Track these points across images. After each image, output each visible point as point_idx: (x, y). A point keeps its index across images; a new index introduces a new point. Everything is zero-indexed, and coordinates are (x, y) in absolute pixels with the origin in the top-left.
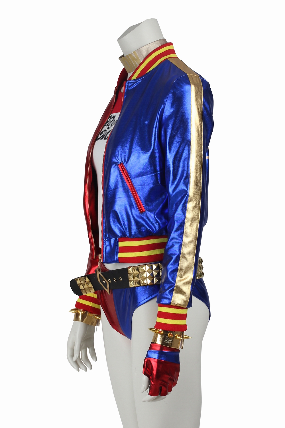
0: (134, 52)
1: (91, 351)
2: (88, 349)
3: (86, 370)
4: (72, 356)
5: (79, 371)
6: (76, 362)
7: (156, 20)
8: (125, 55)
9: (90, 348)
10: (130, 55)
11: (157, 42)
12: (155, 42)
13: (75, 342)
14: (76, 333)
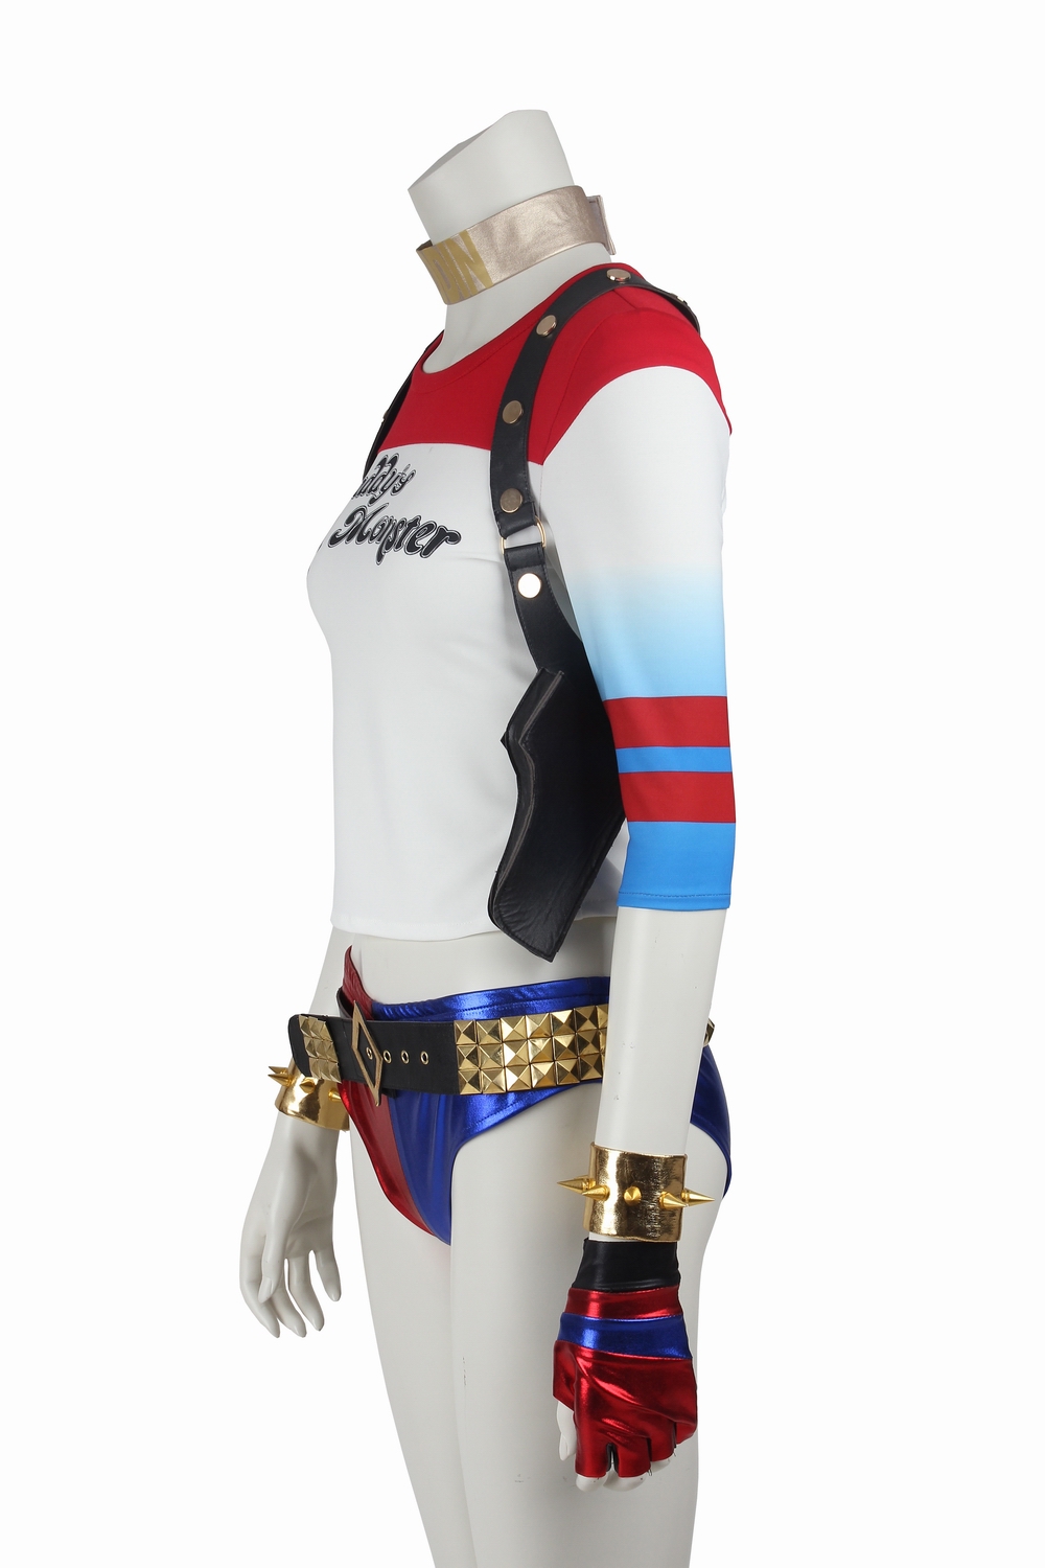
0: (464, 235)
1: (322, 1265)
2: (312, 1255)
3: (303, 1333)
4: (257, 1281)
5: (277, 1333)
6: (270, 1304)
7: (544, 116)
8: (434, 243)
9: (319, 1254)
10: (451, 242)
11: (547, 197)
12: (540, 198)
13: (265, 1237)
14: (269, 1206)
